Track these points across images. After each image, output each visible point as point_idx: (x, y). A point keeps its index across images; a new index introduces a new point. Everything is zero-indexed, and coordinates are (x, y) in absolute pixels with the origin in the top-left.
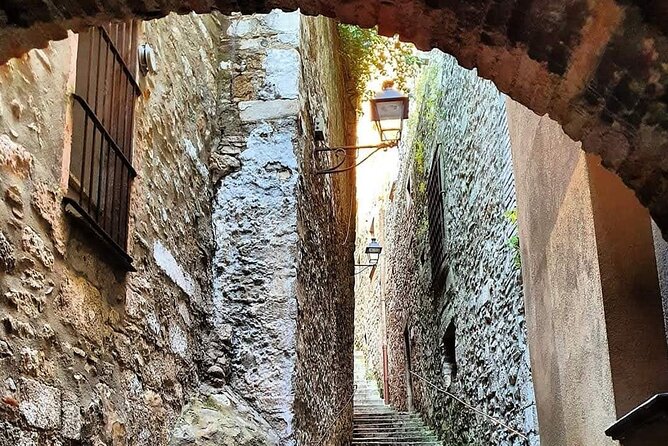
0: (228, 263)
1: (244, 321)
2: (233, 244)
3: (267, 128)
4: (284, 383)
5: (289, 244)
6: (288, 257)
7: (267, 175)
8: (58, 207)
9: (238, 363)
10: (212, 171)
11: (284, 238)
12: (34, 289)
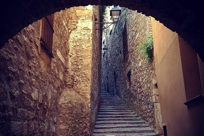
0: (73, 54)
1: (77, 70)
2: (74, 49)
3: (84, 18)
4: (88, 88)
5: (90, 49)
6: (89, 53)
7: (84, 31)
8: (39, 41)
9: (75, 82)
10: (69, 29)
11: (88, 48)
12: (34, 63)
